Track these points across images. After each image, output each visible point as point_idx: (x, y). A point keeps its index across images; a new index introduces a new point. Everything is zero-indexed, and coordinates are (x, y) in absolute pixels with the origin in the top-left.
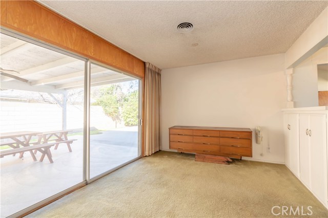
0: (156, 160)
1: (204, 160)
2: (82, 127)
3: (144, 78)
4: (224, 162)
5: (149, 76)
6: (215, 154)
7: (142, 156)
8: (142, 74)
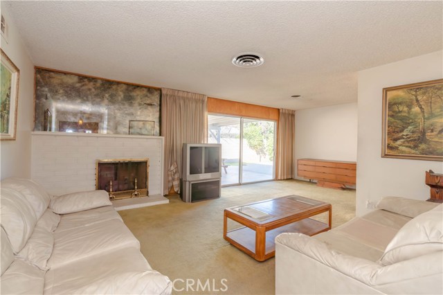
0: (286, 183)
1: (323, 185)
2: (238, 158)
3: (278, 121)
4: (339, 188)
5: (282, 119)
6: (332, 181)
7: (276, 179)
8: (276, 117)
